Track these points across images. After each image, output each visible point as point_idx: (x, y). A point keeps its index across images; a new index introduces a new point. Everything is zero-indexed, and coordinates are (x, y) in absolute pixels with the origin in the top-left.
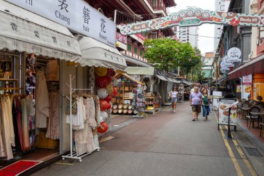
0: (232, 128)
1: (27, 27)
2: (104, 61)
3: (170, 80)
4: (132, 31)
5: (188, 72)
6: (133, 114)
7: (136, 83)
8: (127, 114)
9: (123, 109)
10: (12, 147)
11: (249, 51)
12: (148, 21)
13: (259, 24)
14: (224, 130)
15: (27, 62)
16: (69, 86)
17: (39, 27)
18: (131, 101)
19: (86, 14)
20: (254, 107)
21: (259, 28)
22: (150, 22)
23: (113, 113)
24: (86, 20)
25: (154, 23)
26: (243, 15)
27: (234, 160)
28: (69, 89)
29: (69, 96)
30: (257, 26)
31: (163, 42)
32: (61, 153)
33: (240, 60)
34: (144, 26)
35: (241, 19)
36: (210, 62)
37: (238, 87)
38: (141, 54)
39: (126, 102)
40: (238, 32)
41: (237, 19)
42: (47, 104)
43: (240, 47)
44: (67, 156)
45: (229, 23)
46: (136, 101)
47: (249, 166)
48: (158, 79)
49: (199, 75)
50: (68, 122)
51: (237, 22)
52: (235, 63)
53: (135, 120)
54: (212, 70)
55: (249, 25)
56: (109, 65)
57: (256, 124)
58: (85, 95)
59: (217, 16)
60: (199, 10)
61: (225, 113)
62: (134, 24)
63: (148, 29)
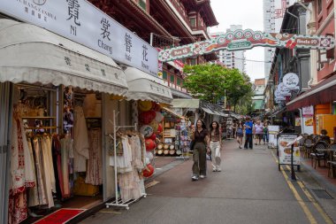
0: (295, 168)
1: (79, 61)
2: (150, 94)
3: (217, 113)
4: (171, 57)
5: (235, 103)
6: (175, 155)
7: (178, 118)
8: (169, 155)
9: (163, 149)
10: (53, 194)
11: (308, 77)
12: (191, 45)
13: (319, 46)
14: (287, 171)
15: (65, 97)
16: (113, 124)
17: (89, 60)
18: (174, 139)
19: (128, 41)
20: (319, 143)
21: (319, 51)
22: (192, 46)
23: (157, 155)
24: (128, 49)
25: (197, 47)
26: (300, 36)
27: (302, 203)
28: (113, 126)
29: (113, 134)
30: (317, 48)
31: (206, 69)
32: (104, 200)
33: (298, 88)
34: (185, 51)
35: (299, 41)
36: (261, 90)
37: (297, 120)
38: (179, 83)
39: (166, 141)
40: (294, 54)
41: (293, 41)
42: (86, 144)
43: (297, 73)
44: (111, 204)
45: (285, 45)
46: (180, 139)
47: (319, 209)
48: (203, 112)
49: (248, 106)
50: (111, 164)
51: (294, 44)
52: (292, 91)
53: (180, 162)
54: (264, 101)
55: (307, 47)
56: (156, 98)
57: (322, 163)
58: (130, 132)
59: (271, 37)
60: (249, 31)
61: (286, 151)
62: (174, 49)
63: (191, 55)
